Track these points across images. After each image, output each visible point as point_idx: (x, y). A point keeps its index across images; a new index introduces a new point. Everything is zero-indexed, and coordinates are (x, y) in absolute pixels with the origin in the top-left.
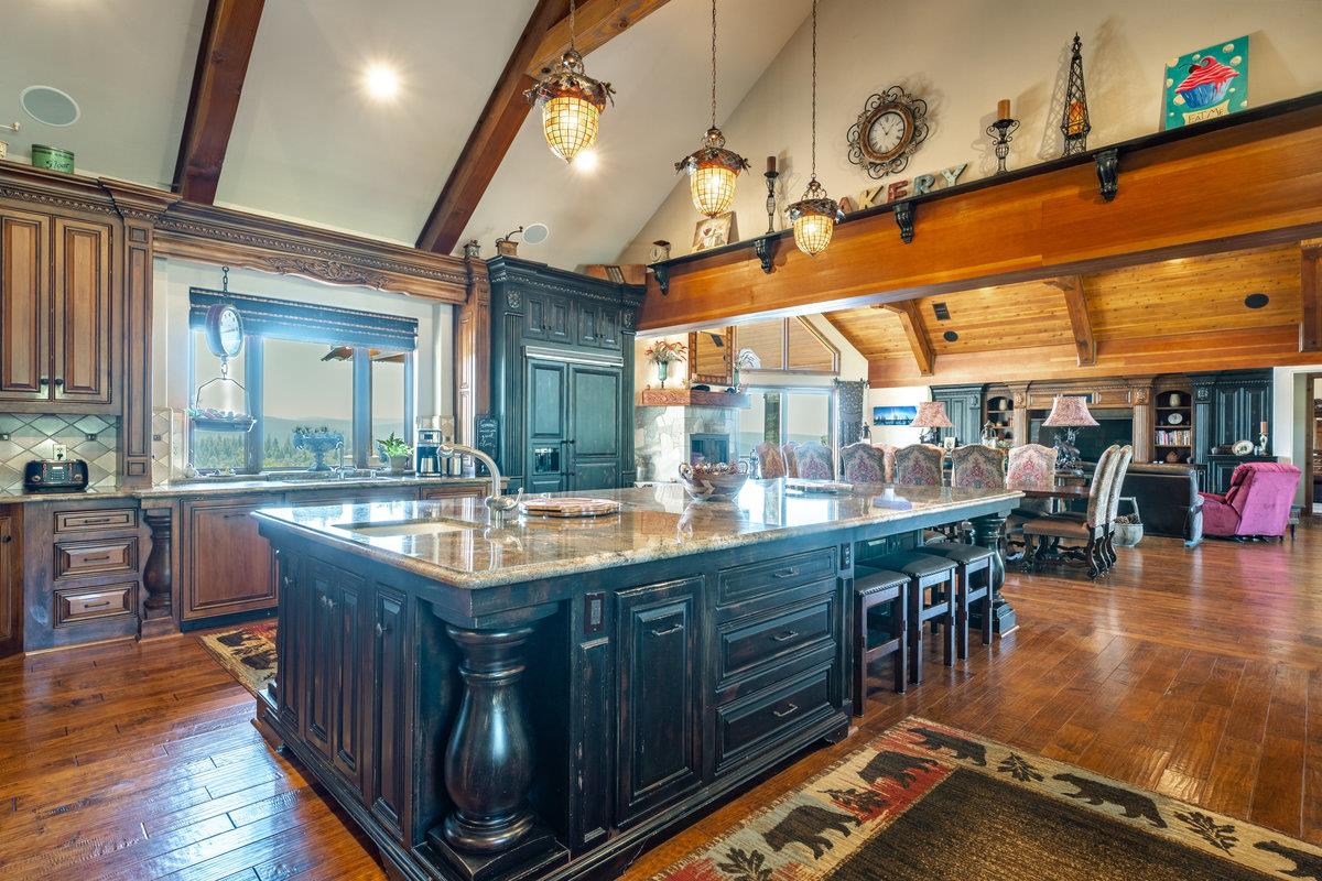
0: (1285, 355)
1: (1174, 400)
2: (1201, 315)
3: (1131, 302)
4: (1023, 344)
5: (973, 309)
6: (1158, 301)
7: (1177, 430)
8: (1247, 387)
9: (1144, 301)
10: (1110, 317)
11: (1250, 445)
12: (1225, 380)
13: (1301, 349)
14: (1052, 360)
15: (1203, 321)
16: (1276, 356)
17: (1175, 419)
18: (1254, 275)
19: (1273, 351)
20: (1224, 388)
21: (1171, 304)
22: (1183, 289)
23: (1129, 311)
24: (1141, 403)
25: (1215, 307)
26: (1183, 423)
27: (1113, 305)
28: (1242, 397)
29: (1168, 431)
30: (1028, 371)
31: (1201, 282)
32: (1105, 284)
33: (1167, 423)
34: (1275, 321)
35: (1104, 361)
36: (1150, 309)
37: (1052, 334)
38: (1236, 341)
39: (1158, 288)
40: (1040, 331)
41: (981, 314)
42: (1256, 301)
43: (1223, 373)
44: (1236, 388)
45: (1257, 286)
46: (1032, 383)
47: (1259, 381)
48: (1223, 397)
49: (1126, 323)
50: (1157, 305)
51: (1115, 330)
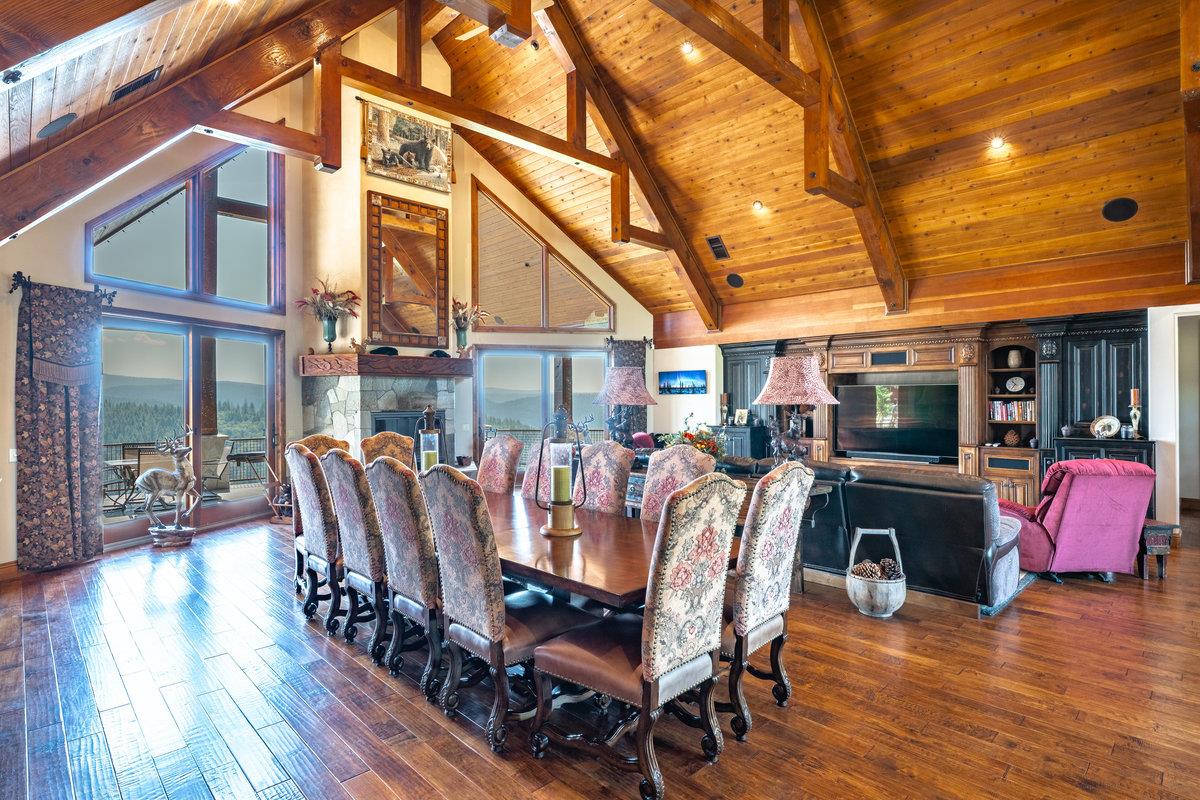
0: (1164, 290)
1: (1014, 359)
2: (1043, 236)
3: (946, 222)
4: (820, 287)
5: (753, 242)
6: (981, 218)
7: (1018, 399)
8: (1110, 339)
9: (962, 220)
10: (921, 242)
11: (1114, 423)
12: (1080, 329)
13: (1188, 279)
14: (855, 307)
15: (1046, 244)
16: (1150, 292)
17: (1016, 385)
18: (1108, 171)
19: (1148, 284)
20: (1078, 341)
21: (1001, 220)
22: (1013, 198)
23: (944, 235)
24: (968, 363)
25: (1063, 222)
26: (1026, 390)
27: (923, 228)
28: (1105, 354)
29: (1006, 401)
30: (826, 323)
31: (1038, 185)
32: (910, 197)
33: (1005, 390)
34: (1149, 240)
35: (919, 306)
36: (971, 231)
37: (852, 272)
38: (1093, 272)
39: (979, 198)
40: (837, 269)
41: (763, 249)
42: (1120, 210)
43: (1077, 319)
44: (1096, 339)
45: (1120, 186)
46: (832, 338)
47: (1128, 329)
48: (1077, 353)
49: (942, 252)
50: (979, 225)
51: (929, 263)
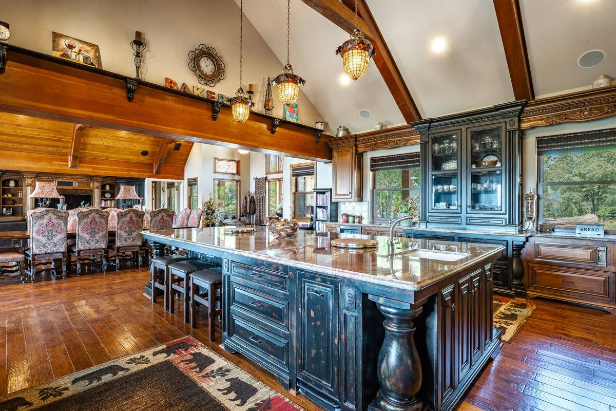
0: (150, 174)
1: (108, 188)
2: (126, 155)
3: (101, 143)
4: (35, 151)
5: (7, 124)
6: (112, 145)
7: (109, 200)
9: (106, 144)
10: (89, 147)
13: (154, 173)
14: (54, 162)
15: (126, 157)
16: (147, 174)
17: (108, 196)
18: (146, 144)
19: (146, 172)
21: (117, 147)
22: (123, 143)
23: (98, 146)
24: (97, 188)
25: (132, 152)
27: (92, 142)
29: (105, 200)
30: (38, 167)
31: (130, 142)
32: (93, 132)
33: (105, 197)
34: (147, 162)
35: (82, 167)
36: (108, 148)
37: (56, 149)
39: (114, 139)
40: (50, 146)
41: (13, 128)
42: (145, 153)
45: (147, 148)
46: (40, 173)
47: (141, 183)
49: (95, 151)
50: (111, 147)
51: (89, 153)
